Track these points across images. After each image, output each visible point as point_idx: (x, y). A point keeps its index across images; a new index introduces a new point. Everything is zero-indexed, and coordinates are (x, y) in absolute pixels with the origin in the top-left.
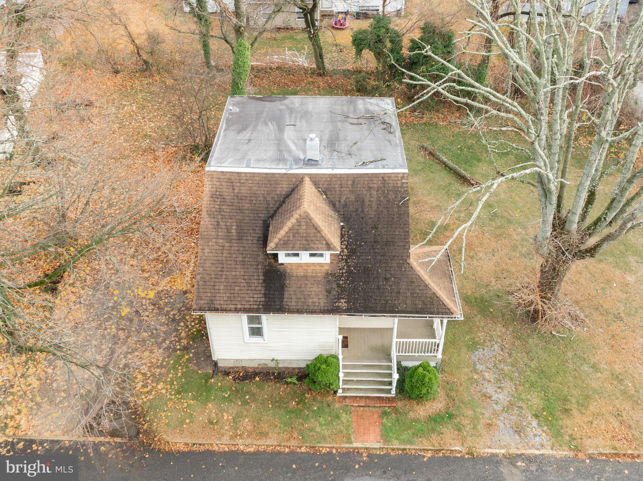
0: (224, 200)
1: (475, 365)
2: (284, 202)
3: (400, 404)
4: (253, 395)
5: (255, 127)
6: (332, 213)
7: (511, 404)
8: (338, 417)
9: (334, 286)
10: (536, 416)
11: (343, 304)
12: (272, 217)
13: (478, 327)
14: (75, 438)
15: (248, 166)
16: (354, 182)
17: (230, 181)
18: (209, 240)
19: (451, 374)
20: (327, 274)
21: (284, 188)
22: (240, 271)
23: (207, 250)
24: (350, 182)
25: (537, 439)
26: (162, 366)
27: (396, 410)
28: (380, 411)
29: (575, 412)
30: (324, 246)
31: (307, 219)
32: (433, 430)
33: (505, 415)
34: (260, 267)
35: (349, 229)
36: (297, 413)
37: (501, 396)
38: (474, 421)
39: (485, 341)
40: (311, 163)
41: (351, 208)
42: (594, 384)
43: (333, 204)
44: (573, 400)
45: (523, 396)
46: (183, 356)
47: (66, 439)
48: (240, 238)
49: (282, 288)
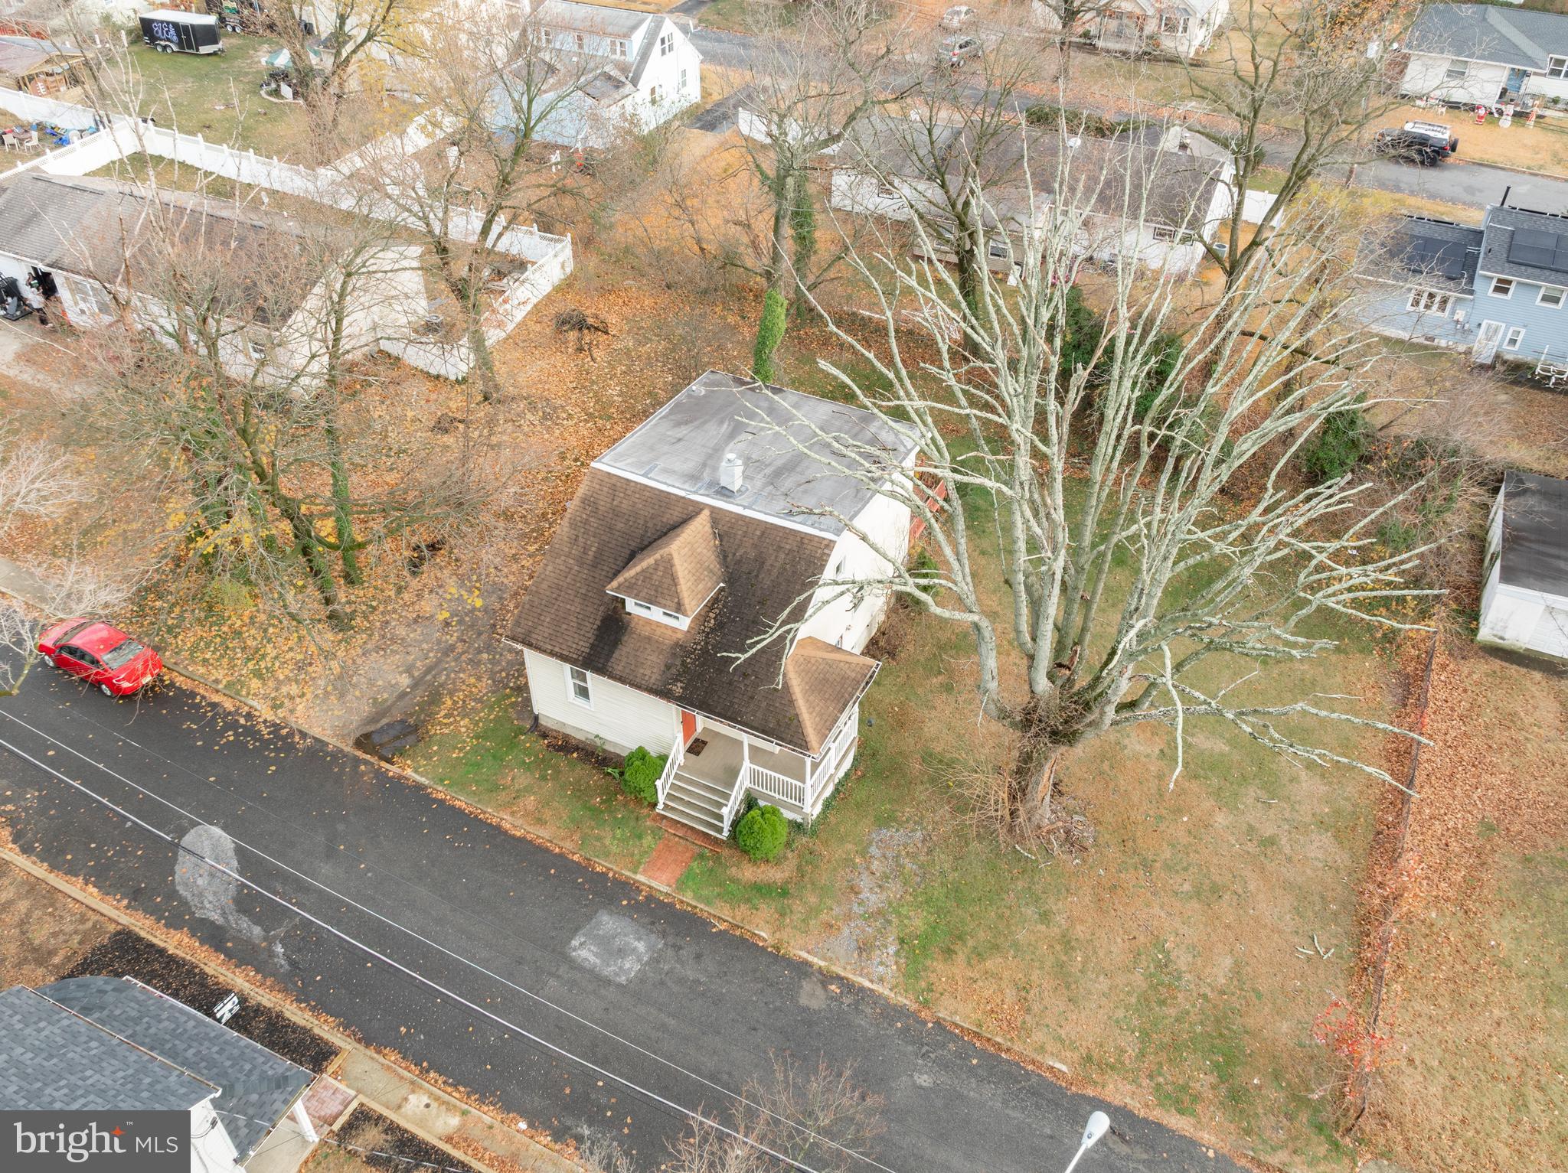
0: (596, 511)
1: (870, 844)
2: (665, 534)
3: (725, 852)
4: (557, 772)
5: (705, 423)
6: (716, 566)
7: (880, 912)
8: (640, 837)
9: (678, 662)
10: (902, 941)
11: (678, 689)
12: (642, 549)
13: (914, 799)
14: (342, 746)
15: (645, 475)
16: (763, 533)
17: (613, 488)
18: (558, 556)
19: (825, 843)
20: (677, 644)
21: (675, 515)
22: (575, 607)
23: (550, 568)
24: (758, 533)
25: (881, 968)
26: (480, 701)
27: (717, 858)
28: (698, 850)
29: (961, 958)
30: (673, 605)
31: (668, 564)
32: (748, 900)
33: (863, 923)
34: (602, 608)
35: (730, 594)
36: (595, 813)
37: (873, 898)
38: (813, 912)
39: (907, 821)
40: (724, 492)
41: (745, 568)
42: (1021, 936)
43: (723, 556)
44: (971, 943)
45: (904, 911)
46: (509, 697)
47: (333, 742)
48: (594, 566)
49: (616, 643)
